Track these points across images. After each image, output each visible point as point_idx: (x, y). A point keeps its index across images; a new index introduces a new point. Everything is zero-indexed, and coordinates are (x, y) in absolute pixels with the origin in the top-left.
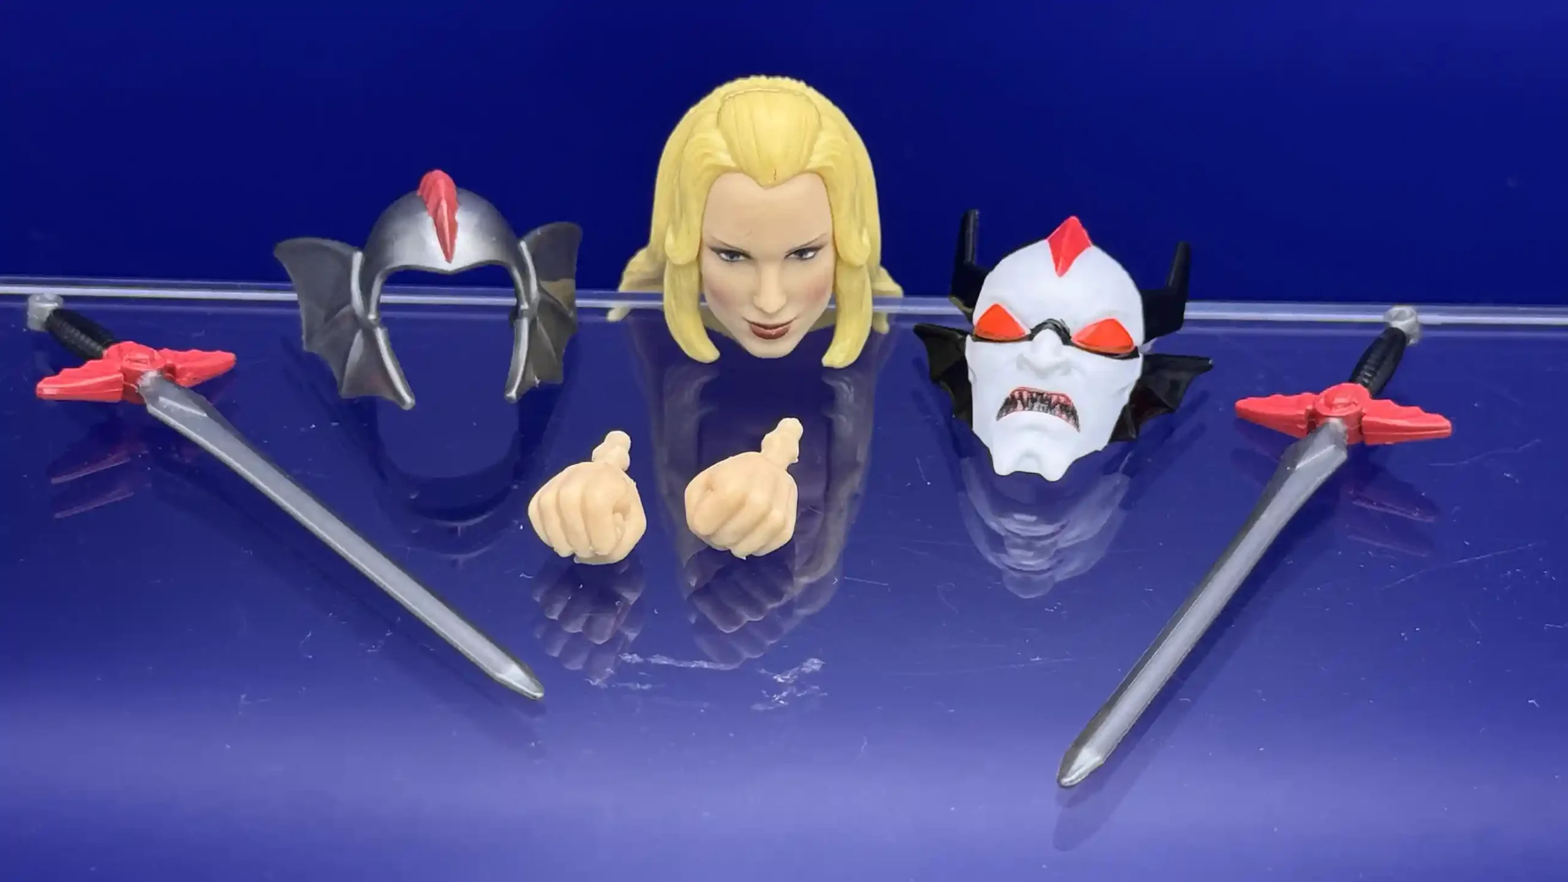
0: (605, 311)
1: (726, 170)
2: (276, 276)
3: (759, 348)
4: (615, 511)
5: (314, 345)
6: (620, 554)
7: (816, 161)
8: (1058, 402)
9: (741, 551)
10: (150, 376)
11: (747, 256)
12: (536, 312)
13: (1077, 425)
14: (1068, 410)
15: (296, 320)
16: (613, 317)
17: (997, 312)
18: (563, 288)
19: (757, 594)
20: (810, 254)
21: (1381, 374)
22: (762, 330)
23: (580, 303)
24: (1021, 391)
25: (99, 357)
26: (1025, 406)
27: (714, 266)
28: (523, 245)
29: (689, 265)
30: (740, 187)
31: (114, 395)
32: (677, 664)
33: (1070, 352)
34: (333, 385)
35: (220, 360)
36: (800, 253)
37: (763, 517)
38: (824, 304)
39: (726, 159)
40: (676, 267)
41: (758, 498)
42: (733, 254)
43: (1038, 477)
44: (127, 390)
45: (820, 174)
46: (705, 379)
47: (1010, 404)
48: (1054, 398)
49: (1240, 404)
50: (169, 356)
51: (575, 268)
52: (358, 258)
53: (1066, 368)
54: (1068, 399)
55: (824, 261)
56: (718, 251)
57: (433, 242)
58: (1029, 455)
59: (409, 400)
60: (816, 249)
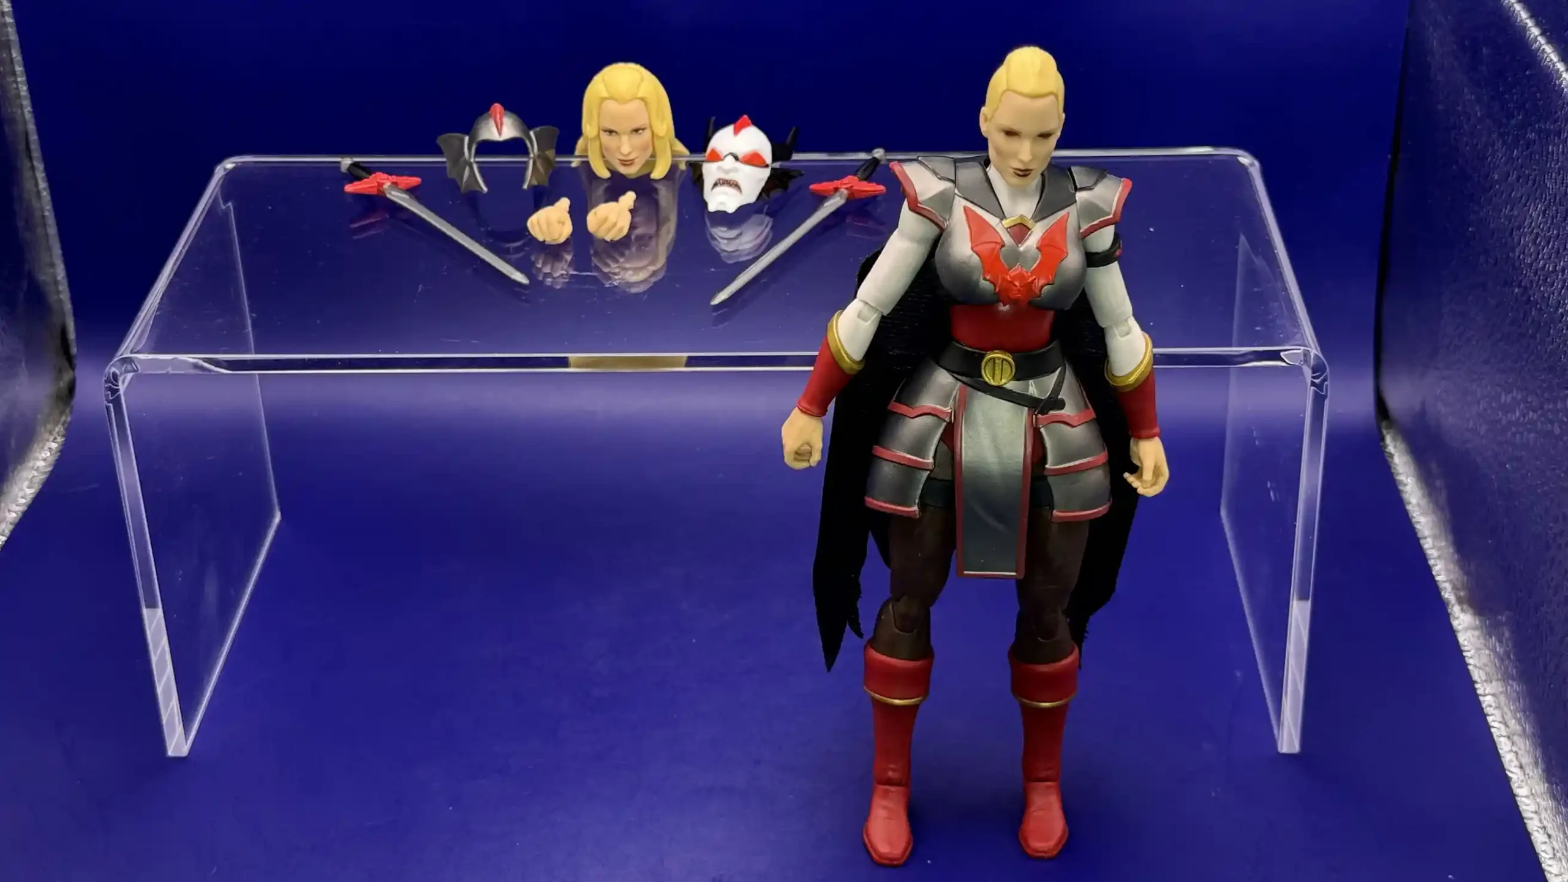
0: (570, 162)
1: (606, 99)
2: (438, 152)
3: (623, 170)
4: (559, 222)
5: (451, 174)
6: (562, 240)
7: (640, 95)
8: (733, 184)
9: (608, 238)
10: (387, 185)
11: (616, 132)
12: (536, 157)
13: (741, 192)
14: (736, 185)
15: (445, 168)
16: (574, 165)
17: (713, 152)
18: (550, 153)
19: (617, 256)
20: (641, 131)
21: (867, 173)
22: (623, 162)
23: (558, 159)
24: (719, 180)
25: (368, 178)
26: (721, 184)
27: (605, 137)
28: (532, 133)
29: (595, 138)
30: (611, 105)
31: (374, 192)
32: (580, 274)
33: (738, 165)
34: (458, 188)
35: (415, 181)
36: (636, 130)
37: (615, 225)
38: (650, 152)
39: (605, 94)
40: (591, 139)
41: (613, 218)
42: (611, 132)
43: (725, 212)
44: (379, 190)
45: (642, 99)
46: (606, 185)
47: (715, 185)
48: (732, 182)
49: (812, 187)
50: (394, 178)
51: (555, 145)
52: (467, 139)
53: (735, 170)
54: (737, 182)
55: (647, 135)
56: (605, 131)
57: (494, 130)
58: (721, 203)
59: (485, 189)
60: (643, 129)
